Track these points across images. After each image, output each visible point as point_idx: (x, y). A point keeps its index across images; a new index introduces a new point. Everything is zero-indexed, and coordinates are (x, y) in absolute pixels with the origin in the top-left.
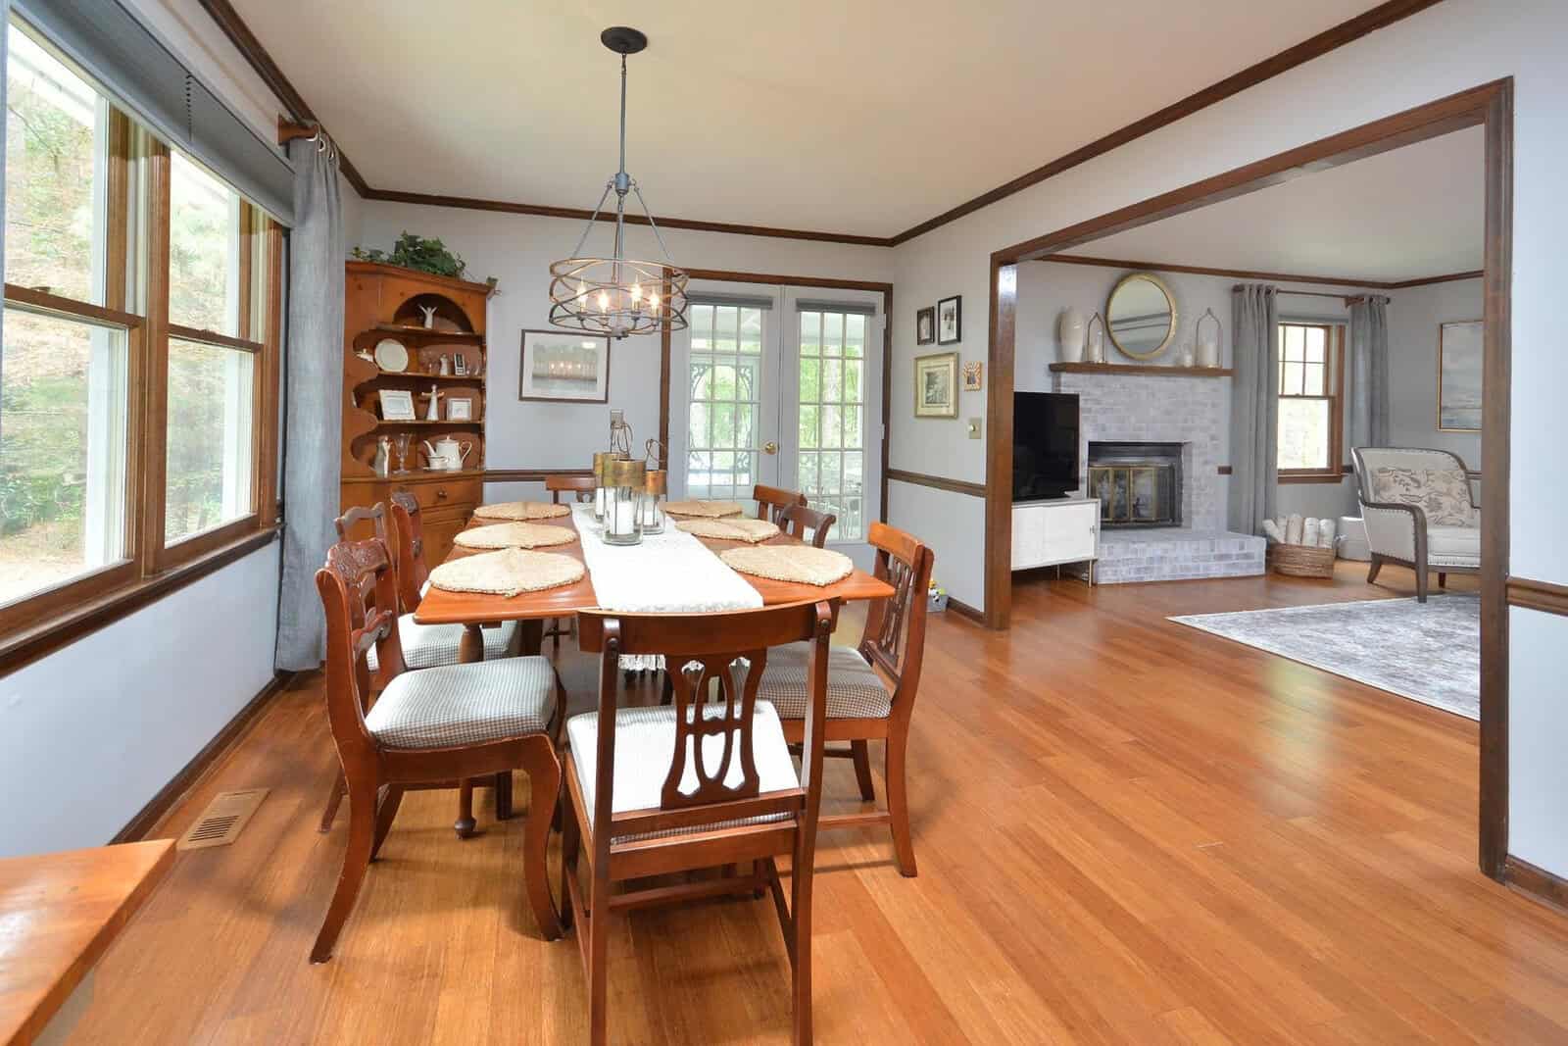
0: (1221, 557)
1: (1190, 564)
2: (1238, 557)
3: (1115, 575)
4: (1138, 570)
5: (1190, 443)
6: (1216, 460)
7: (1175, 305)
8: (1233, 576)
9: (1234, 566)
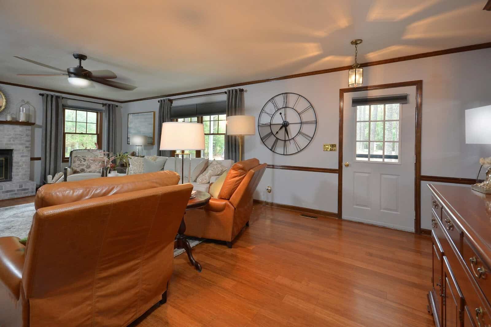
0: (8, 192)
2: (18, 190)
5: (13, 149)
6: (29, 155)
7: (5, 97)
8: (16, 197)
9: (16, 194)
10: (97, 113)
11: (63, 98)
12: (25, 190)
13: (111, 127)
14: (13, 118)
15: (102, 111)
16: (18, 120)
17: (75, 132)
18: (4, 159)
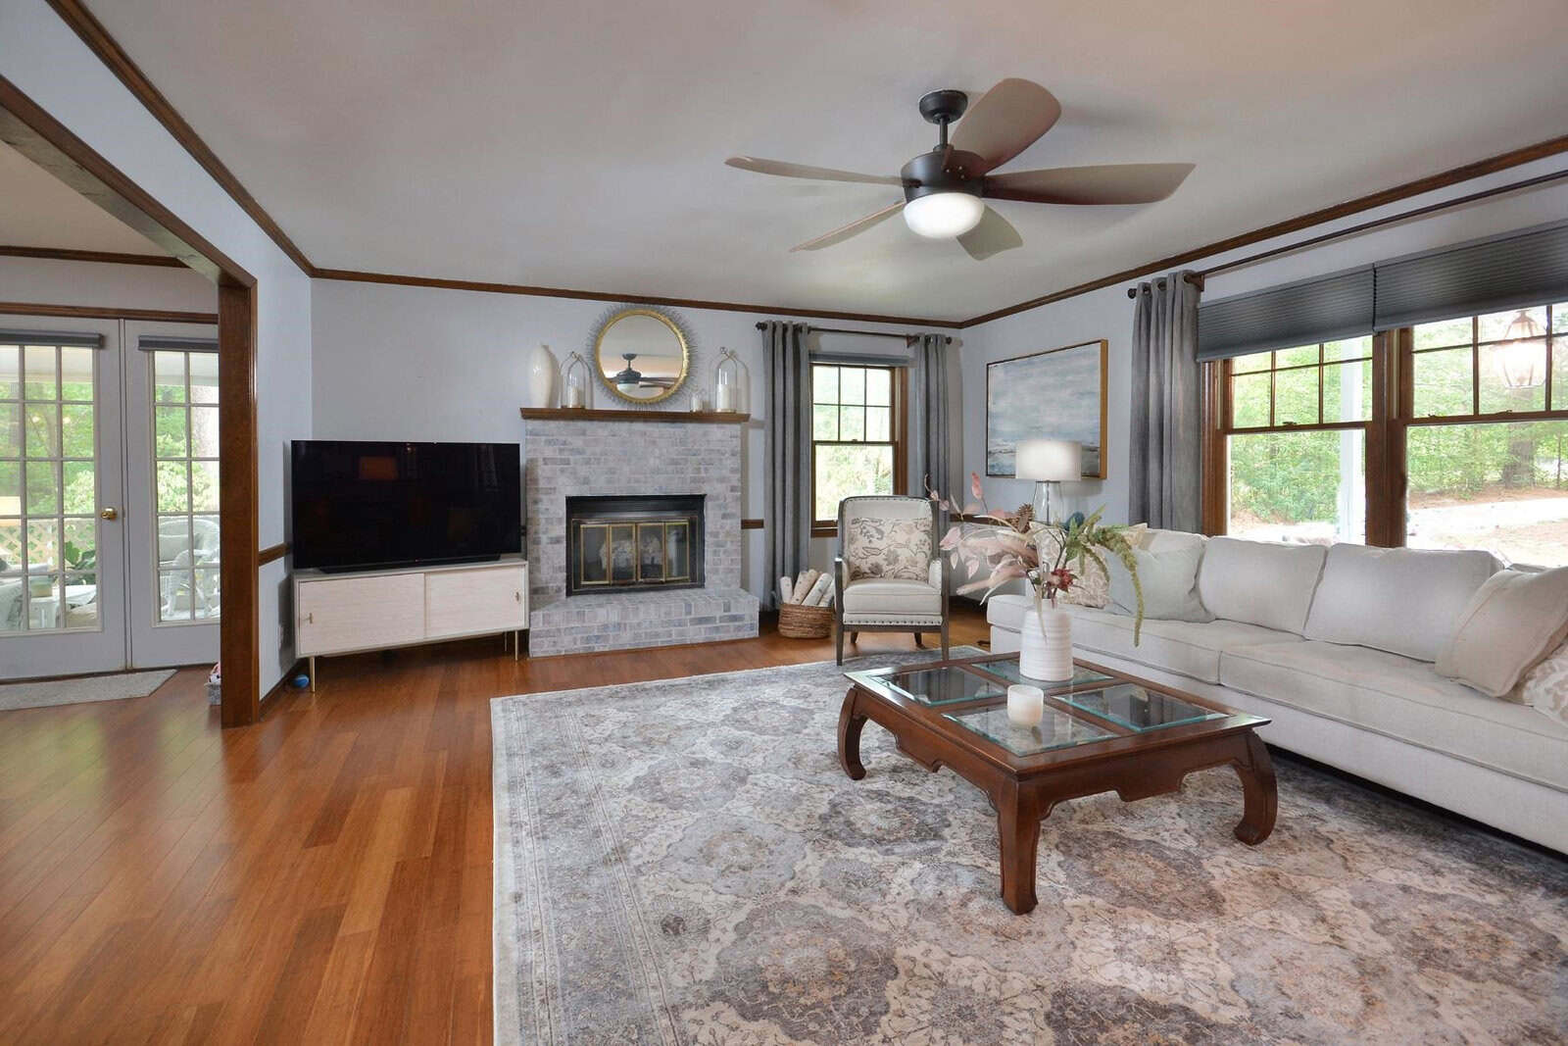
0: (701, 621)
1: (660, 630)
2: (722, 619)
3: (554, 646)
4: (588, 639)
5: (705, 495)
6: (739, 514)
7: (686, 343)
8: (717, 640)
9: (717, 629)
10: (891, 369)
11: (810, 329)
12: (734, 618)
13: (933, 415)
14: (704, 404)
15: (905, 361)
16: (714, 408)
17: (836, 439)
18: (687, 523)
